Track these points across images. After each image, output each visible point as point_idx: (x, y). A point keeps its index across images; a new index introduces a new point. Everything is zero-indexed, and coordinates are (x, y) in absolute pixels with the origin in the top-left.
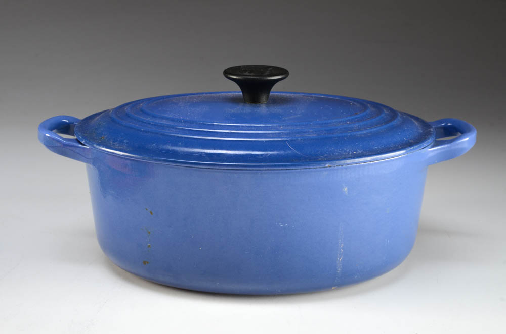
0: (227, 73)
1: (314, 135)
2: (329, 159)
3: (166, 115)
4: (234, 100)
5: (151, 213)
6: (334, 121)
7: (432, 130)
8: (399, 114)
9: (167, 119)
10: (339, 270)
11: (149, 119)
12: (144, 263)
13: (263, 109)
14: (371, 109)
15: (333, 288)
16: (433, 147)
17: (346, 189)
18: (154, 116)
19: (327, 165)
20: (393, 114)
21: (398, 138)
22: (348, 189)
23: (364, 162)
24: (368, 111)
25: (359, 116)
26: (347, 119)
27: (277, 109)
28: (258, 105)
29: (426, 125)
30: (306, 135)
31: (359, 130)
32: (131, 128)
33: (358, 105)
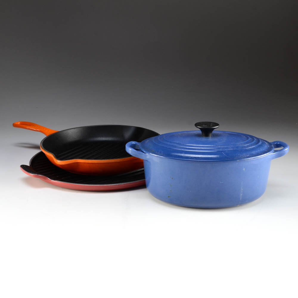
0: (196, 125)
1: (232, 149)
2: (239, 159)
3: (175, 142)
4: (198, 135)
5: (172, 178)
6: (238, 143)
7: (273, 146)
8: (260, 140)
9: (176, 143)
10: (241, 199)
11: (169, 143)
12: (169, 197)
13: (210, 139)
14: (250, 138)
15: (238, 205)
16: (274, 153)
17: (244, 169)
18: (171, 142)
19: (238, 161)
20: (258, 140)
21: (262, 149)
22: (245, 169)
23: (251, 159)
24: (249, 139)
25: (246, 141)
26: (242, 143)
27: (216, 139)
28: (208, 137)
29: (270, 144)
30: (229, 149)
31: (248, 146)
32: (163, 147)
33: (245, 137)
